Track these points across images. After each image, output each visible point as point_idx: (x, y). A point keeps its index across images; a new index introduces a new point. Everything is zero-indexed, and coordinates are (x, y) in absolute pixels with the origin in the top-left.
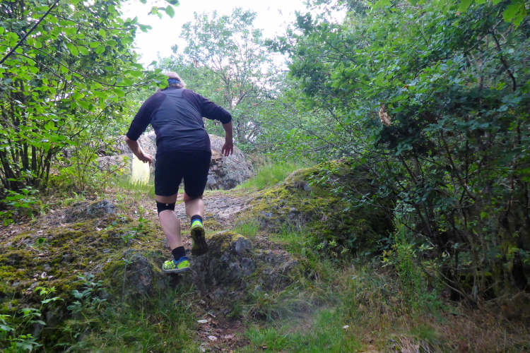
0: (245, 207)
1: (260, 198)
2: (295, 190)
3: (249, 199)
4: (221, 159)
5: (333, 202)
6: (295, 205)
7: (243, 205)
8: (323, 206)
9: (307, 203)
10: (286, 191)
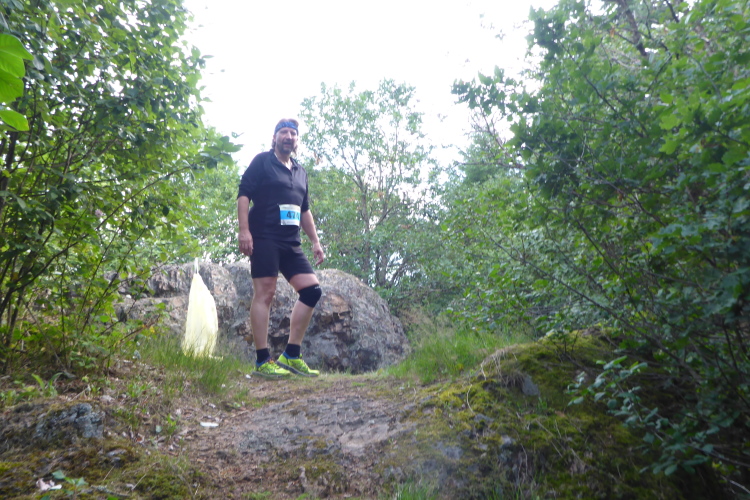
0: (400, 428)
1: (429, 406)
2: (503, 391)
3: (406, 407)
4: (349, 312)
5: (590, 427)
6: (509, 431)
7: (394, 420)
8: (571, 435)
9: (534, 427)
10: (486, 393)
